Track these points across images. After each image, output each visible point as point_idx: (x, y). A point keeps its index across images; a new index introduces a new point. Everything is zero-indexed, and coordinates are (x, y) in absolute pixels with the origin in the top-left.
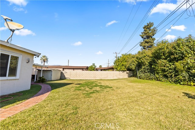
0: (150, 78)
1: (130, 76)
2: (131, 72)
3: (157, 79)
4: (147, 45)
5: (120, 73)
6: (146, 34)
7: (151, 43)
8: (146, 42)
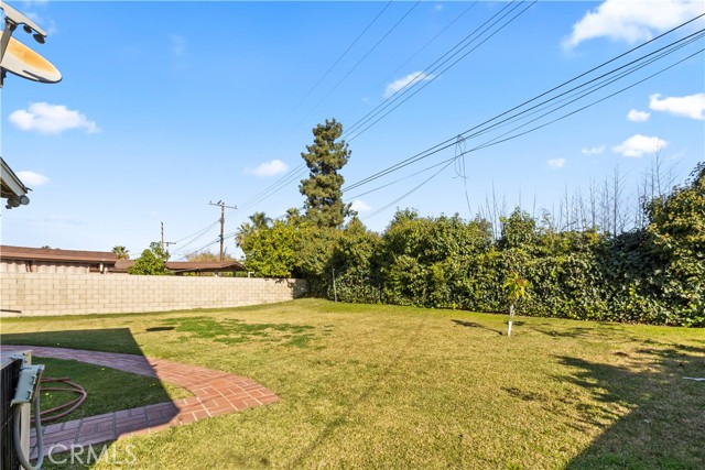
0: (368, 299)
1: (298, 295)
2: (301, 281)
3: (388, 301)
4: (321, 193)
5: (269, 285)
6: (321, 155)
7: (333, 189)
8: (320, 184)
